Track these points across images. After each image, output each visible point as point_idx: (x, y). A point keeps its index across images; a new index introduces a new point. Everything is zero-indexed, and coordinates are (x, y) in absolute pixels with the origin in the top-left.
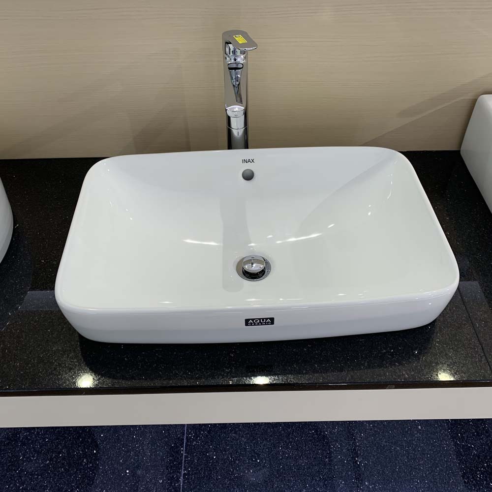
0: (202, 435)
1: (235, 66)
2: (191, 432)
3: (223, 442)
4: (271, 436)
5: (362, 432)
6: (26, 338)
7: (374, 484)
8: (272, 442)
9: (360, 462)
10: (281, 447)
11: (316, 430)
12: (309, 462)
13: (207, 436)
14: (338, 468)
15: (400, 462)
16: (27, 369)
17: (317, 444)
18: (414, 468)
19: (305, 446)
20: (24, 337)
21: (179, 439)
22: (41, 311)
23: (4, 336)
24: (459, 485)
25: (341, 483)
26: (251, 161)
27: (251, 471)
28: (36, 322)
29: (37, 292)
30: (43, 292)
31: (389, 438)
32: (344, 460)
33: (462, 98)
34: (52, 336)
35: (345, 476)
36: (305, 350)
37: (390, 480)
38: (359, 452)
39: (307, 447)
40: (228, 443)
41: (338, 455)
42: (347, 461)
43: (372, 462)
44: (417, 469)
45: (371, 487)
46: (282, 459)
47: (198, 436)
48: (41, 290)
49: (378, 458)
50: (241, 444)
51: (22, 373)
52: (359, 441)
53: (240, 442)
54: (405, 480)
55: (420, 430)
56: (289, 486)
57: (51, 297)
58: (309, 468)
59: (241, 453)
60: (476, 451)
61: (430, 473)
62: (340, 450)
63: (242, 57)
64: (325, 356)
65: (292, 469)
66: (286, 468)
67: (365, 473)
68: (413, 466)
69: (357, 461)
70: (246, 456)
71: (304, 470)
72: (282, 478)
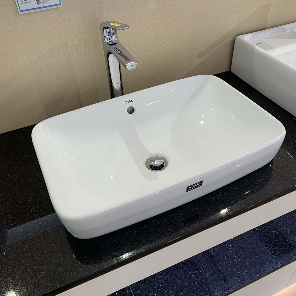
0: (141, 285)
1: (111, 43)
2: (134, 286)
3: (156, 283)
4: (182, 268)
5: (230, 244)
6: (38, 256)
7: (250, 270)
8: (184, 271)
9: (237, 261)
10: (191, 271)
11: (205, 254)
12: (210, 273)
13: (144, 284)
14: (228, 270)
15: (256, 252)
16: (52, 275)
17: (209, 261)
18: (265, 252)
19: (204, 265)
20: (36, 255)
21: (128, 293)
22: (39, 234)
23: (21, 261)
24: (290, 251)
25: (233, 277)
26: (131, 101)
27: (181, 293)
28: (39, 242)
29: (28, 223)
30: (33, 221)
31: (245, 241)
32: (228, 264)
33: (227, 40)
34: (57, 247)
35: (233, 272)
36: (219, 196)
37: (257, 264)
38: (233, 256)
39: (205, 265)
40: (159, 283)
41: (223, 262)
42: (230, 263)
43: (243, 258)
44: (266, 252)
45: (249, 272)
46: (195, 278)
47: (139, 287)
48: (30, 221)
49: (245, 255)
50: (167, 280)
51: (49, 279)
52: (230, 249)
53: (166, 279)
54: (264, 260)
55: (258, 230)
56: (206, 292)
57: (40, 223)
58: (212, 277)
59: (170, 286)
60: (289, 230)
61: (274, 251)
62: (223, 259)
63: (115, 36)
64: (232, 195)
65: (203, 281)
66: (199, 282)
67: (243, 266)
68: (264, 251)
69: (235, 261)
70: (173, 286)
71: (210, 279)
72: (200, 290)
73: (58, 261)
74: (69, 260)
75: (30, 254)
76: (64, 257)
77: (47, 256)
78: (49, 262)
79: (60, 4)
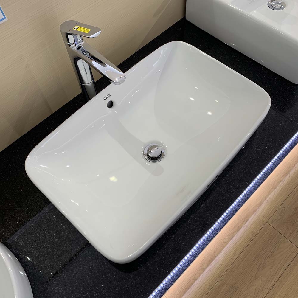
20: (95, 293)
26: (109, 96)
28: (90, 279)
34: (109, 278)
73: (118, 290)
74: (127, 285)
75: (89, 293)
76: (121, 285)
77: (105, 289)
78: (110, 294)
79: (5, 18)
